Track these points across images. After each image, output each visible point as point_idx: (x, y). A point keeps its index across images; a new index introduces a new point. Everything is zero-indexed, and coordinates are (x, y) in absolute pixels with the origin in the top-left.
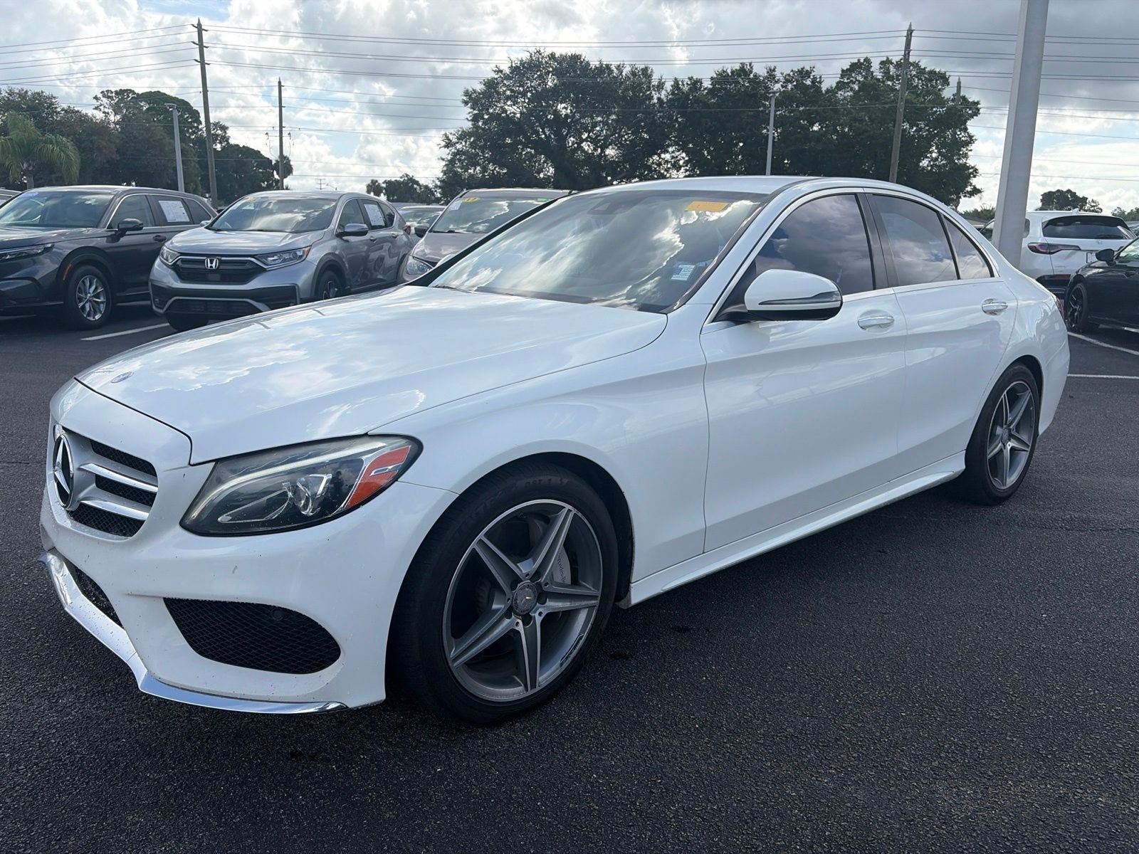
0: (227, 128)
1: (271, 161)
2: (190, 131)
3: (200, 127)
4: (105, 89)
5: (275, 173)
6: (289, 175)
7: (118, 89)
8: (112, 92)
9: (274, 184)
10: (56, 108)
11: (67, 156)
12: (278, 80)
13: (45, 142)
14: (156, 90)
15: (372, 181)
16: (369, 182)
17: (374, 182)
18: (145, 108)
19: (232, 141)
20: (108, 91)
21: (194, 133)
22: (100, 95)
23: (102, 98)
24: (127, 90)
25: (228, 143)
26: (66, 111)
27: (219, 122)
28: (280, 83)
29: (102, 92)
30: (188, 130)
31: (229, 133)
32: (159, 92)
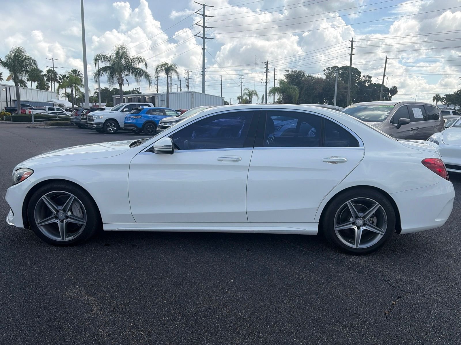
0: (371, 77)
1: (389, 89)
2: (356, 79)
3: (360, 78)
4: (328, 67)
5: (389, 93)
6: (395, 94)
7: (332, 66)
8: (330, 68)
9: (388, 98)
10: (305, 75)
11: (295, 93)
12: (386, 57)
13: (289, 88)
14: (346, 65)
15: (436, 95)
16: (435, 95)
17: (437, 95)
18: (341, 73)
19: (372, 82)
20: (328, 68)
21: (358, 80)
22: (326, 69)
23: (326, 70)
24: (335, 66)
25: (371, 83)
26: (307, 76)
27: (368, 75)
28: (387, 57)
29: (327, 68)
30: (355, 79)
31: (372, 79)
32: (347, 66)
